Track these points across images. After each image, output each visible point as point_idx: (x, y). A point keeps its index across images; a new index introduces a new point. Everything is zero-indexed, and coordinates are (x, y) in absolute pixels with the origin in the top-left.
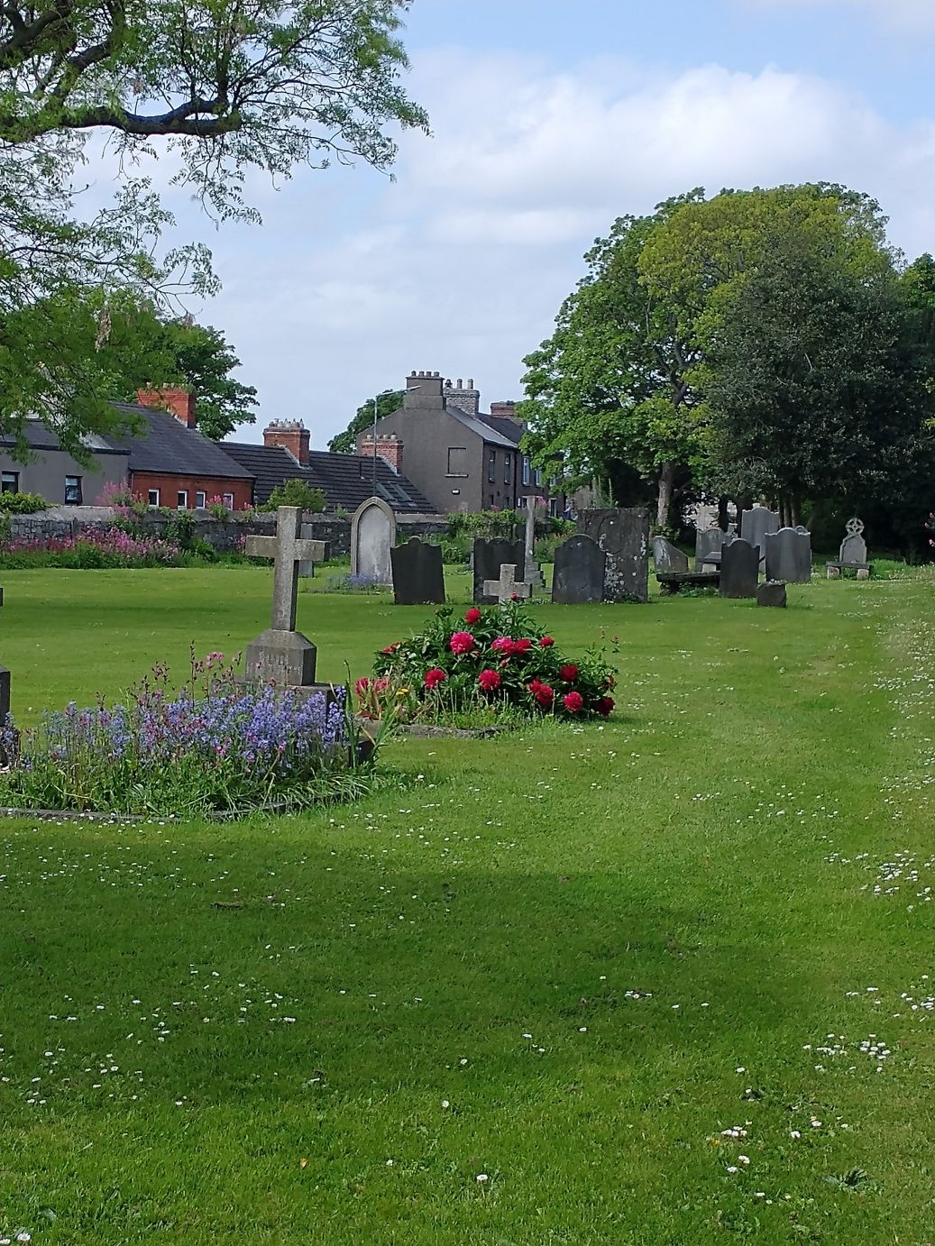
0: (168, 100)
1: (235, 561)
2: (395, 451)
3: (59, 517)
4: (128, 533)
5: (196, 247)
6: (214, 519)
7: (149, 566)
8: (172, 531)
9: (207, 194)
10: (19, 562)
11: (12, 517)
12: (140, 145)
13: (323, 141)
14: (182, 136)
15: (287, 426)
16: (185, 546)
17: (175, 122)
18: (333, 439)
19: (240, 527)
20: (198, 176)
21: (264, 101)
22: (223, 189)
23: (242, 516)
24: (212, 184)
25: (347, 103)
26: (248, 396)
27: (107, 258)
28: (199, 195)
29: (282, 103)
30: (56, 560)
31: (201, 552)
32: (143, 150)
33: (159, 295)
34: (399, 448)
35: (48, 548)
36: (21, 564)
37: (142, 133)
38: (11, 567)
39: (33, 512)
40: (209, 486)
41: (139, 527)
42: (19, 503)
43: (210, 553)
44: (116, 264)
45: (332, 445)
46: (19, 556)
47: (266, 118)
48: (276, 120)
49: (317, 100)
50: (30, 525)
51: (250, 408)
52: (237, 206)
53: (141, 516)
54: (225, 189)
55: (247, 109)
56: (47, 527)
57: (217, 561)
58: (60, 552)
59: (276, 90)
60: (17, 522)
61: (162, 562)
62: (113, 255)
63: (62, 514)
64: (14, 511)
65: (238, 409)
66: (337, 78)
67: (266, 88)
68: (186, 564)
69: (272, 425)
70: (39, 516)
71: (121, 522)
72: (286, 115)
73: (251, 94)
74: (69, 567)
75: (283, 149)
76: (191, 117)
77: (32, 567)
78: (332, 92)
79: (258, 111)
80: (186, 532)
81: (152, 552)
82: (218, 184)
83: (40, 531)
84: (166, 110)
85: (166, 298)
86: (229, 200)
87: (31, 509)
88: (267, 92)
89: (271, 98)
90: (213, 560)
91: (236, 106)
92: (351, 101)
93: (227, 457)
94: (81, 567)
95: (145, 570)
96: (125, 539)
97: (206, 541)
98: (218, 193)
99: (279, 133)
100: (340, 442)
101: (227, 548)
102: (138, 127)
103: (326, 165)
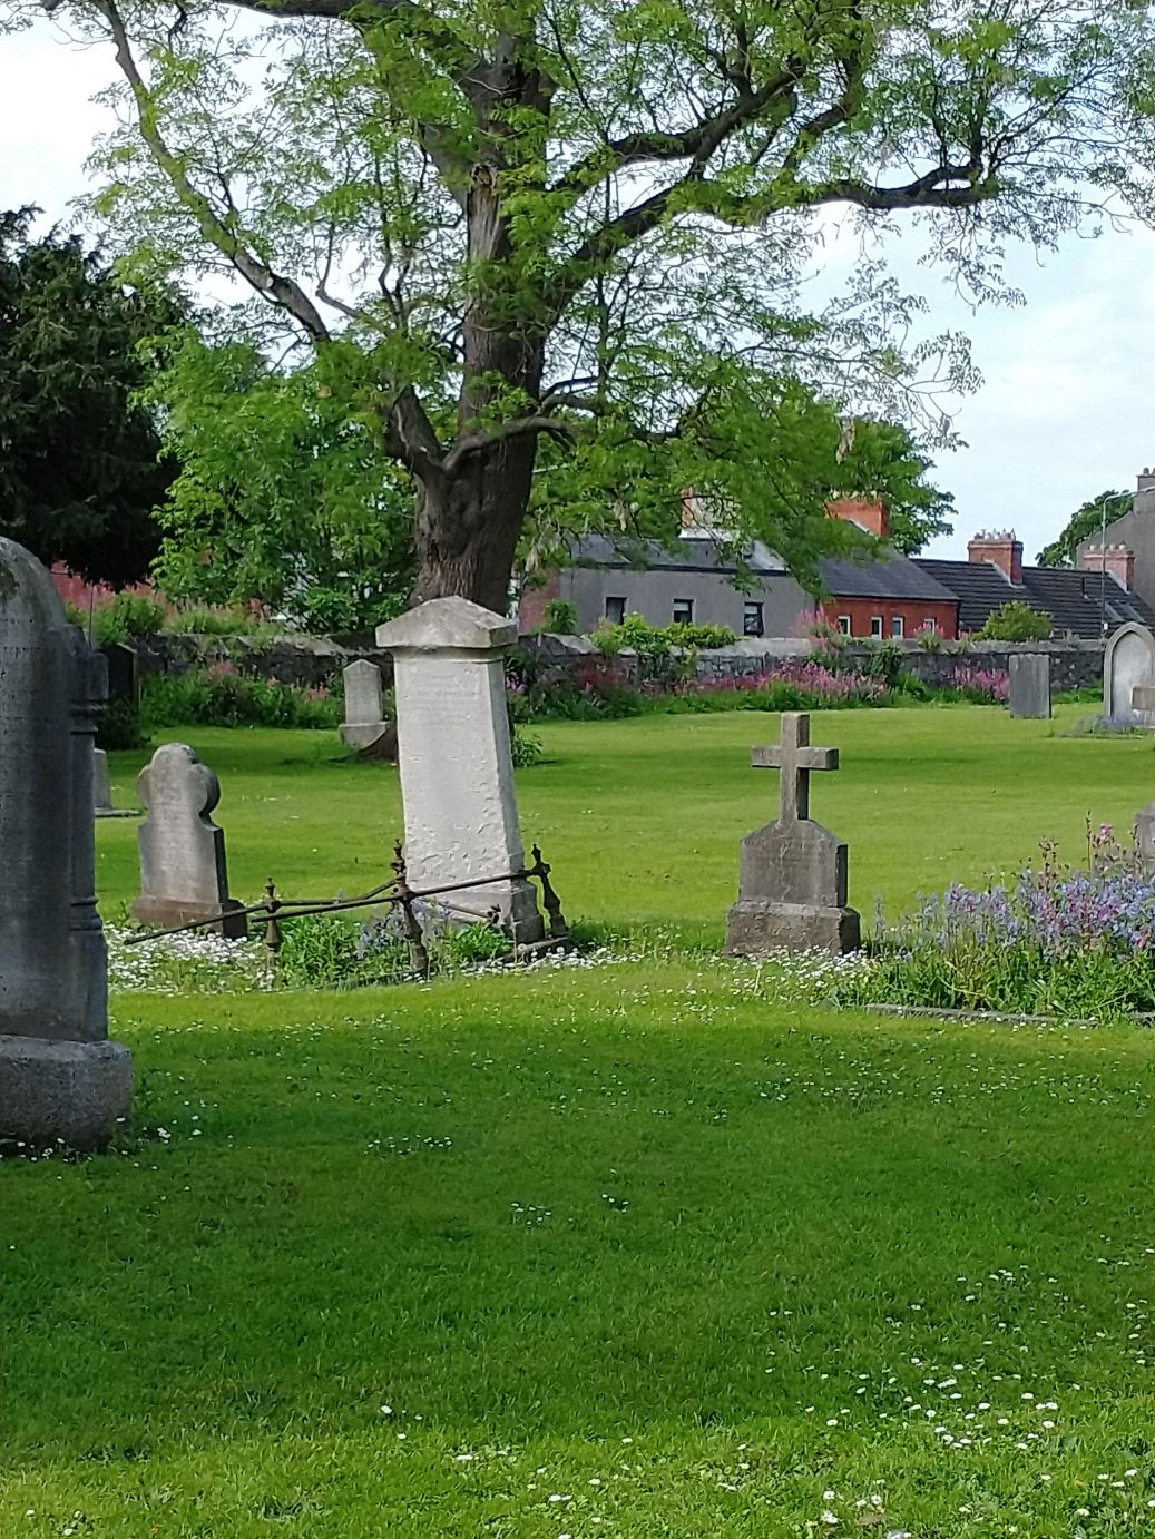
0: (912, 167)
1: (948, 699)
2: (1124, 564)
3: (749, 652)
4: (827, 669)
5: (953, 336)
6: (923, 651)
7: (852, 706)
8: (876, 665)
9: (961, 275)
10: (708, 705)
11: (699, 653)
12: (880, 222)
13: (1094, 206)
14: (929, 208)
15: (996, 537)
16: (891, 683)
17: (922, 193)
18: (1041, 551)
19: (954, 660)
20: (953, 254)
21: (1025, 163)
22: (980, 267)
23: (954, 646)
24: (967, 263)
25: (1125, 160)
26: (945, 503)
27: (850, 355)
28: (953, 277)
29: (1046, 164)
30: (749, 701)
31: (909, 690)
32: (884, 227)
33: (910, 395)
34: (1130, 560)
35: (739, 688)
36: (708, 707)
37: (882, 208)
38: (699, 711)
39: (721, 646)
40: (907, 611)
41: (837, 661)
42: (705, 636)
43: (920, 690)
44: (860, 361)
45: (1042, 558)
46: (708, 698)
47: (1029, 182)
48: (1041, 184)
49: (1089, 159)
50: (716, 661)
51: (947, 518)
52: (996, 286)
53: (841, 649)
54: (983, 268)
55: (1005, 172)
56: (737, 663)
57: (929, 699)
58: (753, 692)
59: (1040, 147)
60: (703, 659)
61: (866, 701)
62: (857, 350)
63: (751, 648)
64: (701, 645)
65: (932, 519)
66: (1111, 130)
67: (1026, 148)
68: (892, 703)
69: (978, 537)
70: (727, 651)
71: (818, 655)
72: (1053, 178)
73: (1010, 155)
74: (762, 709)
75: (1046, 217)
76: (940, 186)
77: (722, 710)
78: (1109, 148)
79: (1018, 175)
80: (892, 664)
81: (854, 689)
82: (974, 263)
83: (728, 668)
84: (911, 180)
85: (918, 399)
86: (987, 281)
87: (716, 644)
88: (1028, 152)
89: (1034, 158)
90: (924, 698)
91: (992, 171)
92: (1130, 156)
93: (928, 576)
94: (777, 709)
95: (848, 712)
96: (823, 676)
97: (913, 675)
98: (973, 272)
99: (1045, 199)
100: (1051, 554)
101: (938, 684)
102: (881, 200)
103: (1098, 233)
